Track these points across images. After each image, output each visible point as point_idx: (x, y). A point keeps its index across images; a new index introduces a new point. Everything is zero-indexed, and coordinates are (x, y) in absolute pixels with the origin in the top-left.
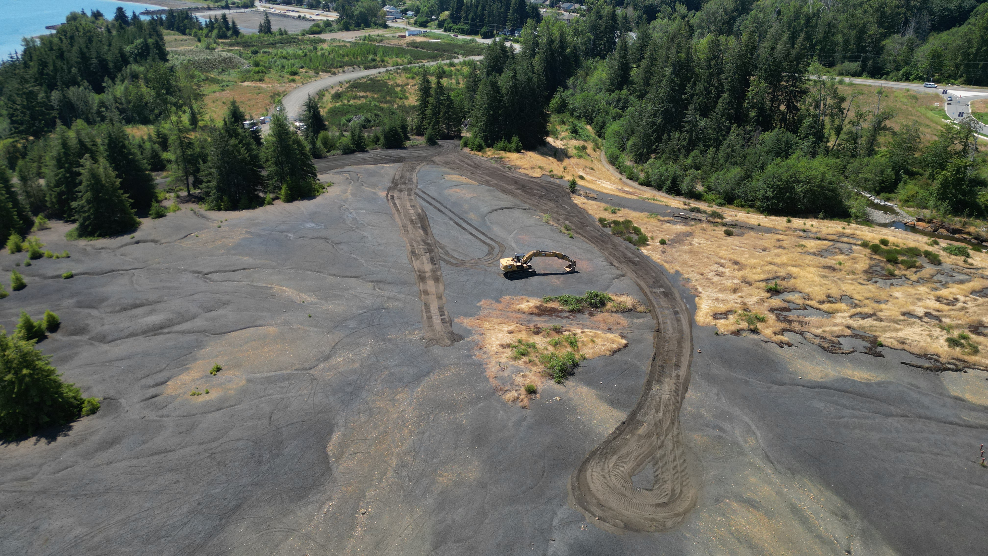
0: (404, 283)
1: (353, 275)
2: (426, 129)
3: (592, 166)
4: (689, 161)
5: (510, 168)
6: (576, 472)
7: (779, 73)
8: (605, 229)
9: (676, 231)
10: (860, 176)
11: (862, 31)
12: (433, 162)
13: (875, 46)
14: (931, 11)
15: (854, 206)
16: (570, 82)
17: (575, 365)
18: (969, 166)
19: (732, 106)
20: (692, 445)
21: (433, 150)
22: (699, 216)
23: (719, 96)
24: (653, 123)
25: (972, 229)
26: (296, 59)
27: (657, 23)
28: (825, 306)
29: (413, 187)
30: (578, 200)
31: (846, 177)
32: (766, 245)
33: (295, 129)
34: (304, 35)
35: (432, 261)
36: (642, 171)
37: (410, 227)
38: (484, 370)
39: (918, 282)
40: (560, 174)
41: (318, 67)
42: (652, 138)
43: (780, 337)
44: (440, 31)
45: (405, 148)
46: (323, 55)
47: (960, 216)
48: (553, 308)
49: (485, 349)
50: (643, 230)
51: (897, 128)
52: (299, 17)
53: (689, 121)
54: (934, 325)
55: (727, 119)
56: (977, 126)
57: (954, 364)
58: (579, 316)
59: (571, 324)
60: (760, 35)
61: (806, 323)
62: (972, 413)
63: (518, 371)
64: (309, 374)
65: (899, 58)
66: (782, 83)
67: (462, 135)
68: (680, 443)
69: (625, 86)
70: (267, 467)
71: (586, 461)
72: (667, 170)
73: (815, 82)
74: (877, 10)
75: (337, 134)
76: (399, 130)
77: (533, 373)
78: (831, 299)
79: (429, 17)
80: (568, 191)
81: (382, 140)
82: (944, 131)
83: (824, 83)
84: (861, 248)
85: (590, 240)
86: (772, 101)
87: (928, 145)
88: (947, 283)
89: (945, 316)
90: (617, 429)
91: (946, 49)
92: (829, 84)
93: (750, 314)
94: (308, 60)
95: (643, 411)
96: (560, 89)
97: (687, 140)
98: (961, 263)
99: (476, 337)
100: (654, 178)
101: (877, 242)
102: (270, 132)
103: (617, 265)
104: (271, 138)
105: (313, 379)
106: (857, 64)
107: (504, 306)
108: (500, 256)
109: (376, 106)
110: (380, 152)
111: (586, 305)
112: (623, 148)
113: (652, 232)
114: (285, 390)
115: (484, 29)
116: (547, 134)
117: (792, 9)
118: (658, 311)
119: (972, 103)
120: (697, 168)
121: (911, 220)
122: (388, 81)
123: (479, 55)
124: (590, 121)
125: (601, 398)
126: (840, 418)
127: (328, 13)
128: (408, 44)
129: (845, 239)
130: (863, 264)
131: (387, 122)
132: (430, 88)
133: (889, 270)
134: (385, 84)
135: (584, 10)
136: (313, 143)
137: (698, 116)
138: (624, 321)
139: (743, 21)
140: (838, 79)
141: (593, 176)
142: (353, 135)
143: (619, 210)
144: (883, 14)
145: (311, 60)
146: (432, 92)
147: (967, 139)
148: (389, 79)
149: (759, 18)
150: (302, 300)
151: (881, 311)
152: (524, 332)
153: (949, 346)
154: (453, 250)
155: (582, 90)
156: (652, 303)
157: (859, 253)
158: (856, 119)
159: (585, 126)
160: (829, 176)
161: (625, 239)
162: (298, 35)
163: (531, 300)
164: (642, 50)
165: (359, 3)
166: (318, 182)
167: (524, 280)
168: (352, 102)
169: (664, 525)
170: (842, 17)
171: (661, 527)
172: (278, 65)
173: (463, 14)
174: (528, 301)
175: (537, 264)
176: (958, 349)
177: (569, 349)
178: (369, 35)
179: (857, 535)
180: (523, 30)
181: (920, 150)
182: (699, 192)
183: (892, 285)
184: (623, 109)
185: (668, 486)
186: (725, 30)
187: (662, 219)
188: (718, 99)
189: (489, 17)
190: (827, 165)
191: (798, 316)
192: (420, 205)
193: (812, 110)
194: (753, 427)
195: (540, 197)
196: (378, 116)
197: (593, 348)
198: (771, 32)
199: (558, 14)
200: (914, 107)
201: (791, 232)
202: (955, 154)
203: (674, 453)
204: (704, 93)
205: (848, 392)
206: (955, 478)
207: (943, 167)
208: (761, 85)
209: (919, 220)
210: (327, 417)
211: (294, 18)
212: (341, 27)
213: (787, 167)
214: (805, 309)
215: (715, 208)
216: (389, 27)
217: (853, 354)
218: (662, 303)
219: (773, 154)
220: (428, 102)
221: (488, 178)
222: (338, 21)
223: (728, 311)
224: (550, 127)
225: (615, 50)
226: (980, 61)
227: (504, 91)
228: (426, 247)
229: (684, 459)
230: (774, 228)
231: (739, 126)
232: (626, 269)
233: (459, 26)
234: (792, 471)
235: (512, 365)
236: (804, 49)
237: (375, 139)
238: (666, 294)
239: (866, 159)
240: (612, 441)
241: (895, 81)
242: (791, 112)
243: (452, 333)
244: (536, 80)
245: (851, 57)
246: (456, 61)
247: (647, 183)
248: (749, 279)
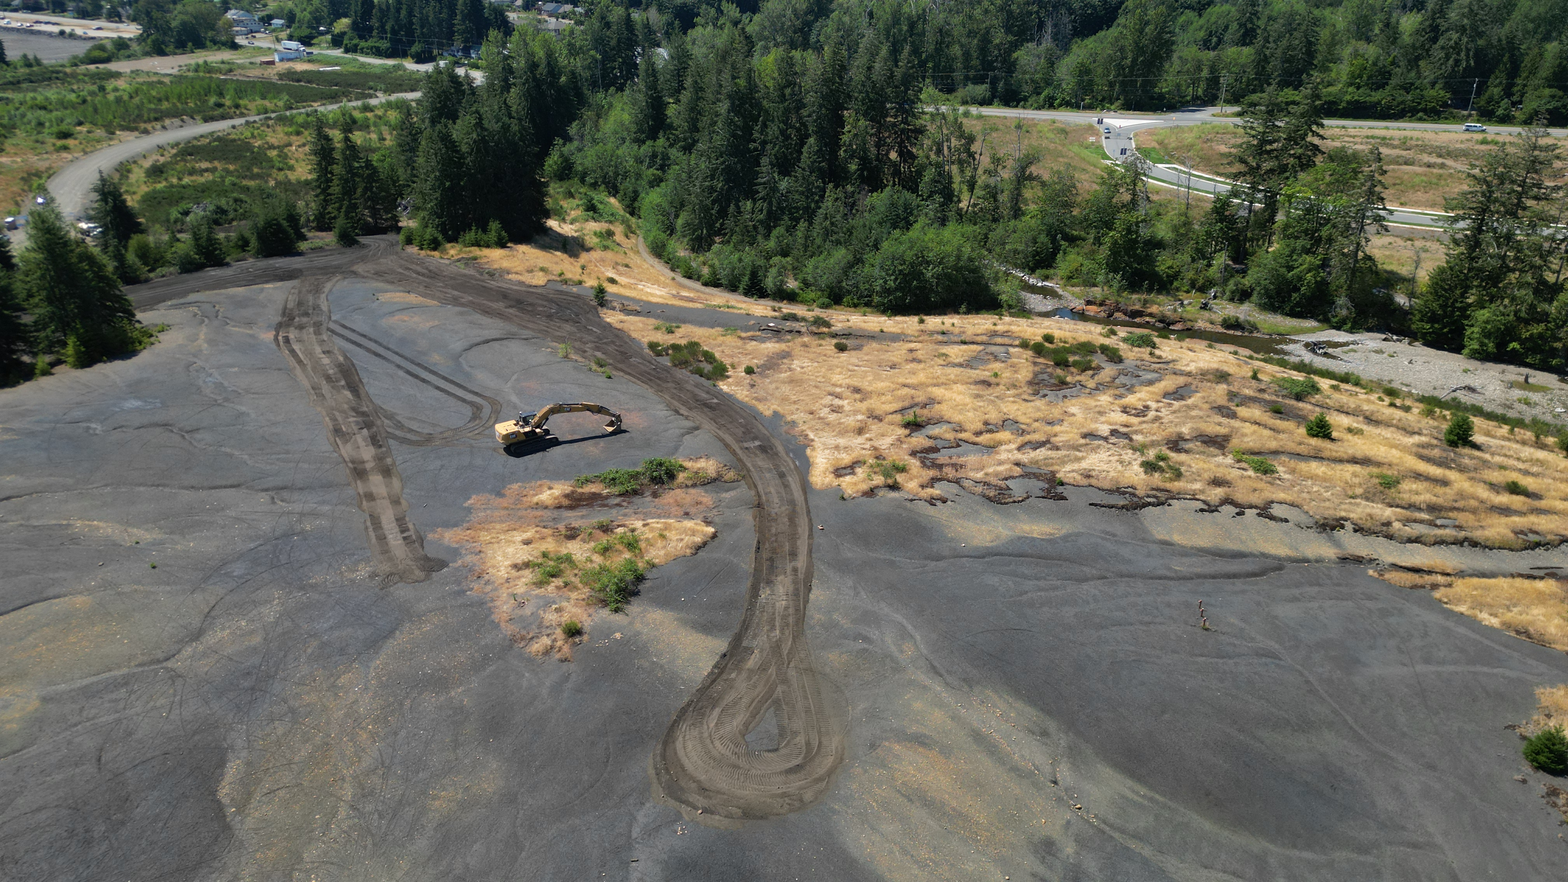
0: (328, 486)
1: (229, 483)
2: (335, 218)
3: (627, 261)
4: (772, 244)
5: (491, 274)
6: (660, 746)
7: (883, 104)
8: (659, 359)
9: (766, 352)
10: (1007, 247)
11: (986, 40)
12: (355, 274)
13: (1005, 60)
14: (1070, 8)
15: (1005, 290)
16: (573, 129)
17: (640, 578)
18: (1142, 221)
19: (823, 156)
20: (828, 670)
21: (350, 254)
22: (796, 326)
23: (802, 144)
24: (712, 189)
25: (1154, 309)
26: (66, 108)
27: (697, 32)
28: (984, 438)
29: (323, 318)
30: (612, 318)
31: (990, 251)
32: (895, 359)
33: (80, 236)
34: (76, 65)
35: (374, 441)
36: (704, 264)
37: (326, 388)
38: (490, 611)
39: (1097, 389)
40: (577, 277)
41: (111, 122)
42: (713, 212)
43: (929, 491)
44: (338, 53)
45: (300, 254)
46: (118, 100)
47: (1138, 292)
48: (594, 494)
49: (487, 577)
50: (717, 355)
51: (1046, 177)
52: (62, 33)
53: (764, 183)
54: (1124, 447)
55: (818, 178)
56: (1145, 166)
57: (1155, 497)
58: (636, 500)
59: (625, 515)
60: (849, 49)
61: (961, 466)
62: (1185, 560)
63: (547, 603)
64: (166, 668)
65: (1037, 76)
66: (888, 119)
67: (400, 224)
68: (810, 670)
69: (661, 134)
70: (104, 848)
71: (673, 725)
72: (740, 260)
73: (932, 115)
74: (1001, 9)
75: (166, 238)
76: (285, 224)
77: (572, 602)
78: (990, 427)
79: (313, 28)
80: (594, 303)
81: (254, 242)
82: (1106, 176)
83: (944, 117)
84: (1021, 350)
85: (639, 379)
86: (878, 146)
87: (1088, 197)
88: (1133, 386)
89: (1136, 432)
90: (715, 667)
91: (1094, 62)
92: (951, 118)
93: (884, 463)
94: (91, 109)
95: (750, 632)
96: (558, 141)
97: (765, 212)
98: (1147, 357)
99: (469, 559)
100: (723, 275)
101: (1039, 339)
102: (28, 244)
103: (686, 413)
104: (33, 255)
105: (175, 676)
106: (984, 86)
107: (511, 501)
108: (493, 420)
109: (234, 184)
110: (252, 263)
111: (646, 481)
112: (671, 230)
113: (732, 356)
114: (121, 705)
115: (416, 48)
116: (547, 214)
117: (888, 10)
118: (755, 475)
119: (1136, 135)
120: (785, 255)
121: (1078, 304)
122: (252, 141)
123: (412, 91)
124: (614, 191)
125: (684, 623)
126: (1021, 595)
127: (120, 25)
128: (281, 76)
129: (999, 340)
130: (1025, 373)
131: (260, 214)
132: (333, 149)
133: (1058, 377)
134: (248, 147)
135: (580, 14)
136: (119, 257)
137: (776, 175)
138: (706, 498)
139: (822, 28)
140: (962, 109)
141: (630, 277)
142: (196, 238)
143: (678, 327)
144: (1010, 13)
145: (96, 110)
146: (337, 155)
147: (1135, 185)
148: (253, 136)
149: (843, 24)
150: (134, 539)
151: (1055, 435)
152: (550, 539)
153: (1146, 472)
154: (410, 419)
155: (594, 141)
156: (745, 465)
157: (1019, 357)
158: (992, 167)
159: (607, 199)
160: (967, 250)
161: (692, 372)
162: (63, 66)
163: (556, 486)
164: (679, 76)
165: (179, 7)
166: (137, 325)
167: (539, 455)
168: (186, 180)
169: (801, 800)
170: (956, 20)
171: (797, 804)
172: (29, 122)
173: (375, 22)
174: (550, 488)
175: (558, 426)
176: (1157, 475)
177: (627, 555)
178: (205, 62)
179: (1062, 756)
180: (483, 48)
181: (1079, 205)
182: (793, 290)
183: (1065, 397)
184: (662, 168)
185: (801, 740)
186: (799, 43)
187: (743, 335)
188: (802, 147)
189: (422, 27)
190: (963, 236)
191: (950, 458)
192: (340, 349)
193: (933, 156)
194: (910, 627)
195: (550, 317)
196: (242, 201)
197: (664, 547)
198: (864, 43)
199: (539, 21)
200: (1064, 145)
201: (926, 338)
202: (1122, 207)
203: (804, 687)
204: (781, 138)
205: (1027, 556)
206: (1174, 652)
207: (1109, 226)
208: (860, 123)
209: (1089, 303)
210: (210, 738)
211: (50, 35)
212: (147, 49)
213: (910, 242)
214: (958, 446)
215: (818, 312)
216: (241, 47)
217: (1028, 501)
218: (760, 463)
219: (889, 225)
220: (331, 173)
221: (456, 293)
222: (140, 39)
223: (854, 463)
224: (549, 203)
225: (638, 76)
226: (1137, 76)
227: (464, 148)
228: (360, 419)
229: (819, 693)
230: (903, 334)
231: (836, 187)
232: (699, 418)
233: (370, 43)
234: (969, 682)
235: (537, 596)
236: (912, 68)
237: (240, 243)
238: (763, 449)
239: (1012, 223)
240: (709, 687)
241: (1036, 109)
242: (905, 161)
243: (427, 559)
244: (517, 128)
245: (975, 77)
246: (373, 102)
247: (714, 283)
248: (878, 412)
